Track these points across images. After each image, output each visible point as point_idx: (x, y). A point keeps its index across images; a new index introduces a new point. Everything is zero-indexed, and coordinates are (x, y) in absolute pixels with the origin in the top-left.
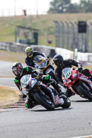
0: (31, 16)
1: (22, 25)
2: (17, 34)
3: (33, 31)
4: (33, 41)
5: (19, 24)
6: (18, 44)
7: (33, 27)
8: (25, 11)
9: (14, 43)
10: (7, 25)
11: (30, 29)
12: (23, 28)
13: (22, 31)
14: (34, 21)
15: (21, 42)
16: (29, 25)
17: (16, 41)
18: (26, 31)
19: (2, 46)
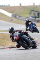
2: (30, 13)
3: (37, 13)
5: (31, 9)
7: (37, 11)
8: (34, 4)
10: (26, 10)
12: (33, 11)
13: (33, 12)
14: (38, 8)
15: (32, 17)
17: (30, 17)
19: (24, 18)
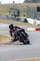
0: (16, 4)
1: (13, 8)
2: (10, 12)
3: (17, 11)
4: (17, 15)
5: (11, 7)
6: (11, 16)
8: (14, 2)
9: (9, 16)
10: (6, 8)
11: (16, 9)
12: (13, 9)
13: (12, 11)
14: (18, 6)
15: (12, 15)
16: (15, 8)
18: (14, 10)
19: (4, 17)
